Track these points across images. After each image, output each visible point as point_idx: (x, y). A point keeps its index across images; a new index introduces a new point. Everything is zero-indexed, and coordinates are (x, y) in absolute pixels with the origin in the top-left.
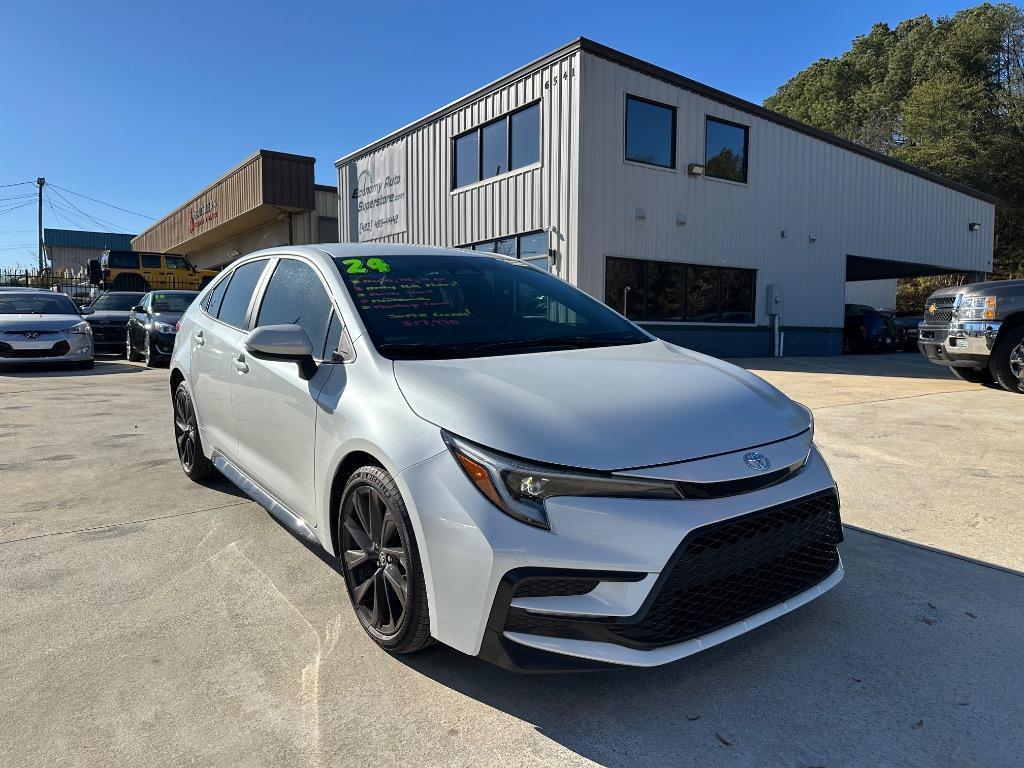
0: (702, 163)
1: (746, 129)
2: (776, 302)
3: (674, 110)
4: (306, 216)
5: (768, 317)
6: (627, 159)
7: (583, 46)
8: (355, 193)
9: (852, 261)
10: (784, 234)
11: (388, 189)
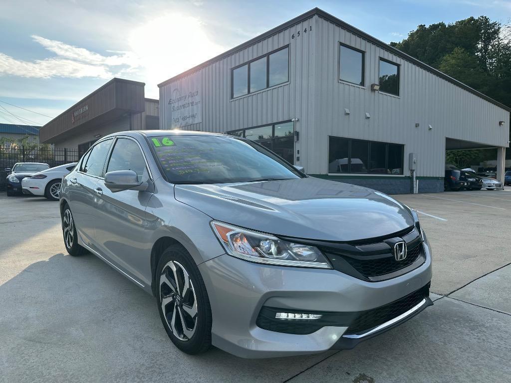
0: (378, 84)
1: (398, 66)
2: (415, 163)
3: (363, 53)
4: (139, 114)
5: (410, 171)
6: (340, 80)
7: (317, 12)
8: (170, 102)
9: (448, 140)
10: (417, 125)
11: (190, 99)
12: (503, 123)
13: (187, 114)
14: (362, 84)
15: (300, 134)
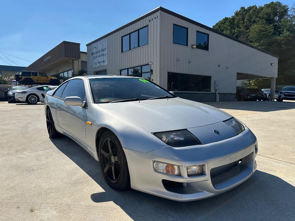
0: (195, 44)
1: (208, 35)
2: (217, 86)
3: (187, 29)
4: (78, 60)
5: (215, 90)
6: (174, 43)
7: (161, 9)
8: (92, 54)
9: (238, 74)
10: (219, 66)
11: (102, 52)
12: (273, 64)
13: (100, 61)
14: (187, 45)
15: (153, 71)
